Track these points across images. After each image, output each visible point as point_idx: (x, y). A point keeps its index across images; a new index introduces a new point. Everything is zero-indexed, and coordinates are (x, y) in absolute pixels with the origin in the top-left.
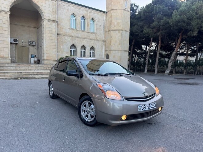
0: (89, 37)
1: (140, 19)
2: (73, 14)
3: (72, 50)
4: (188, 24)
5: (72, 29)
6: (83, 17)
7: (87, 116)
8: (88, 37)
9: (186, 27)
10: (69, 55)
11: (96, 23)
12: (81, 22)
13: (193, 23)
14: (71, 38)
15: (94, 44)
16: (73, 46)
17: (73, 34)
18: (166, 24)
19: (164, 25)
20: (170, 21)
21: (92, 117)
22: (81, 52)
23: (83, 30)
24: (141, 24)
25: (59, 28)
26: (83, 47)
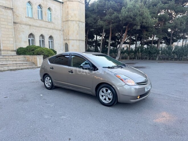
0: (48, 26)
1: (93, 12)
2: (29, 2)
3: (31, 39)
4: (134, 19)
5: (28, 17)
6: (40, 5)
7: (105, 99)
8: (46, 26)
9: (133, 21)
11: (53, 12)
12: (38, 10)
13: (138, 19)
14: (28, 26)
15: (52, 33)
16: (31, 35)
17: (30, 23)
18: (116, 18)
19: (115, 19)
20: (120, 15)
21: (109, 99)
22: (40, 41)
23: (40, 19)
24: (94, 16)
25: (15, 16)
26: (42, 36)
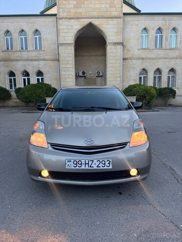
0: (168, 55)
2: (145, 29)
3: (142, 76)
5: (142, 49)
6: (159, 29)
8: (166, 56)
10: (138, 83)
11: (179, 34)
12: (156, 37)
14: (140, 61)
15: (175, 64)
16: (144, 70)
17: (143, 56)
22: (155, 78)
23: (158, 47)
25: (126, 51)
26: (159, 71)
